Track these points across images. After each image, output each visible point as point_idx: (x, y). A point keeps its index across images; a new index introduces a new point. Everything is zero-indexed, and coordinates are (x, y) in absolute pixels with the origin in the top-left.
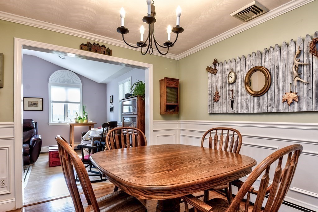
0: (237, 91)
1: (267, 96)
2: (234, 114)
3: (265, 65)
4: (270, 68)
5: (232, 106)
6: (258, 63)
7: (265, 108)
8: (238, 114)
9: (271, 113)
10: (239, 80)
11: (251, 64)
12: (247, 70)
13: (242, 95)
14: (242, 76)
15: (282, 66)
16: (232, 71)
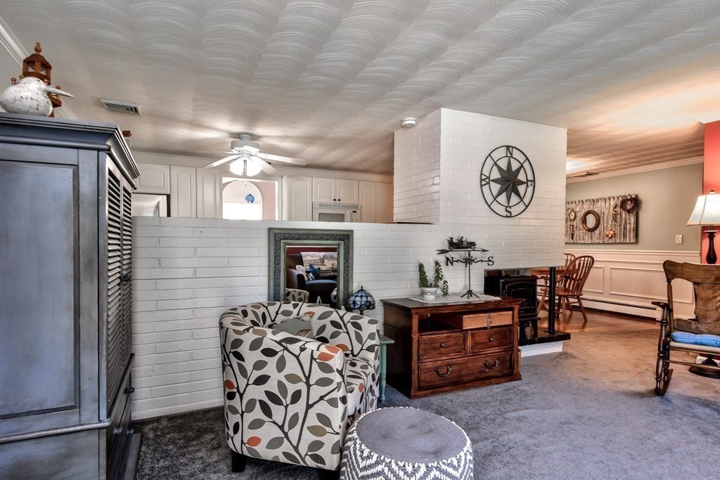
0: (577, 227)
1: (597, 232)
2: (573, 243)
3: (596, 210)
4: (599, 212)
5: (572, 238)
6: (591, 209)
7: (595, 240)
8: (577, 244)
9: (599, 243)
10: (578, 218)
11: (587, 207)
12: (584, 212)
13: (580, 230)
14: (580, 215)
15: (606, 212)
16: (573, 210)
